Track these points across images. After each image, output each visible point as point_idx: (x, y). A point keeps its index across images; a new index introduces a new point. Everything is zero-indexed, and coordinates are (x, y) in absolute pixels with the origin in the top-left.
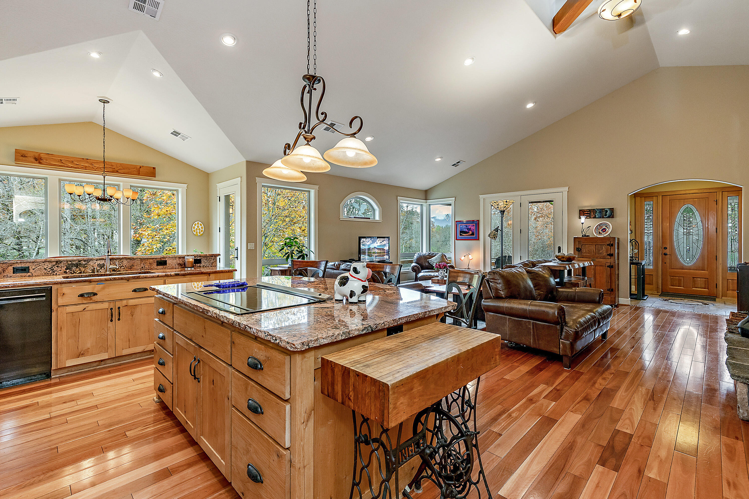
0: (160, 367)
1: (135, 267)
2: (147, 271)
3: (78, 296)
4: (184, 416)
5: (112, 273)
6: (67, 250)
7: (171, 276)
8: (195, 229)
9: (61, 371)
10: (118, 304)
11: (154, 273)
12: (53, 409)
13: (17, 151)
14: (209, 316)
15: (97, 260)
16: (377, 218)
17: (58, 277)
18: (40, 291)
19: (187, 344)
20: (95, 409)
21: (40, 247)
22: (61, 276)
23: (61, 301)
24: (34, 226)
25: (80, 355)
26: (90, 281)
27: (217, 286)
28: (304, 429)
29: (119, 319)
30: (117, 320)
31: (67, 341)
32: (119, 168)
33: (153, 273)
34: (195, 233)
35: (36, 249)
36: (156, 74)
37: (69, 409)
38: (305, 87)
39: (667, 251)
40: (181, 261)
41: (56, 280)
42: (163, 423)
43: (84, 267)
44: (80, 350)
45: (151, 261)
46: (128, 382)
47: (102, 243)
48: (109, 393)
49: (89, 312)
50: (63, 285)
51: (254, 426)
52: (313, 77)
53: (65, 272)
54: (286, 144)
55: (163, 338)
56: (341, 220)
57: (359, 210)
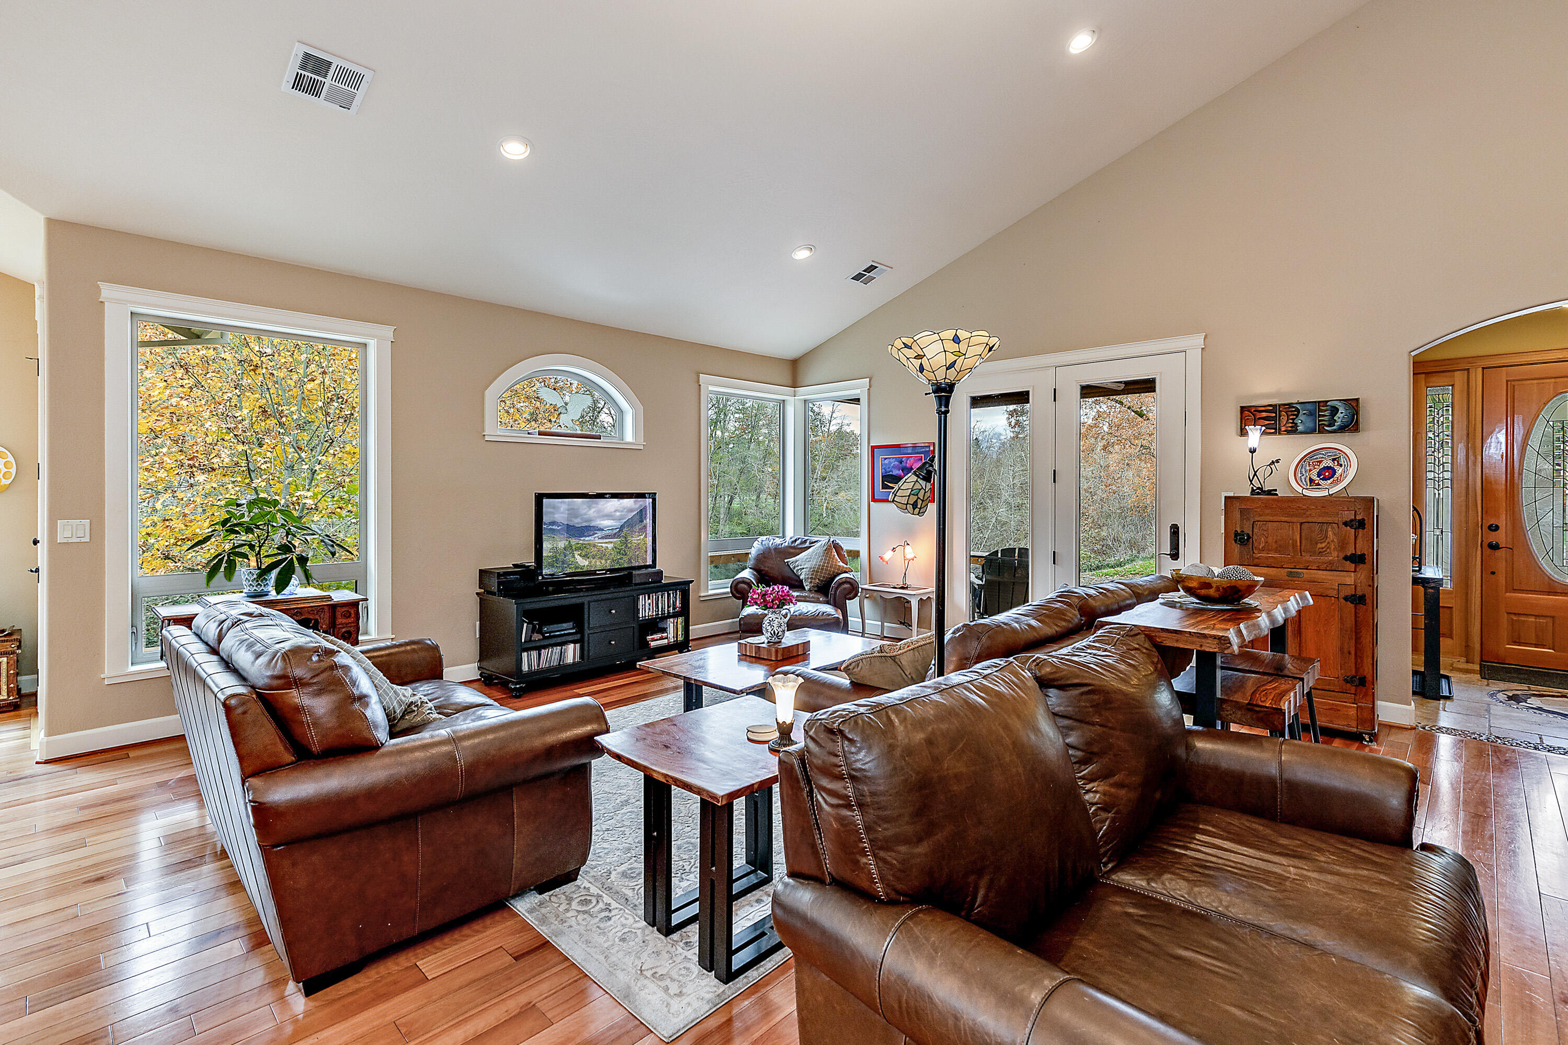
16: (629, 437)
39: (1500, 537)
56: (487, 438)
57: (563, 411)
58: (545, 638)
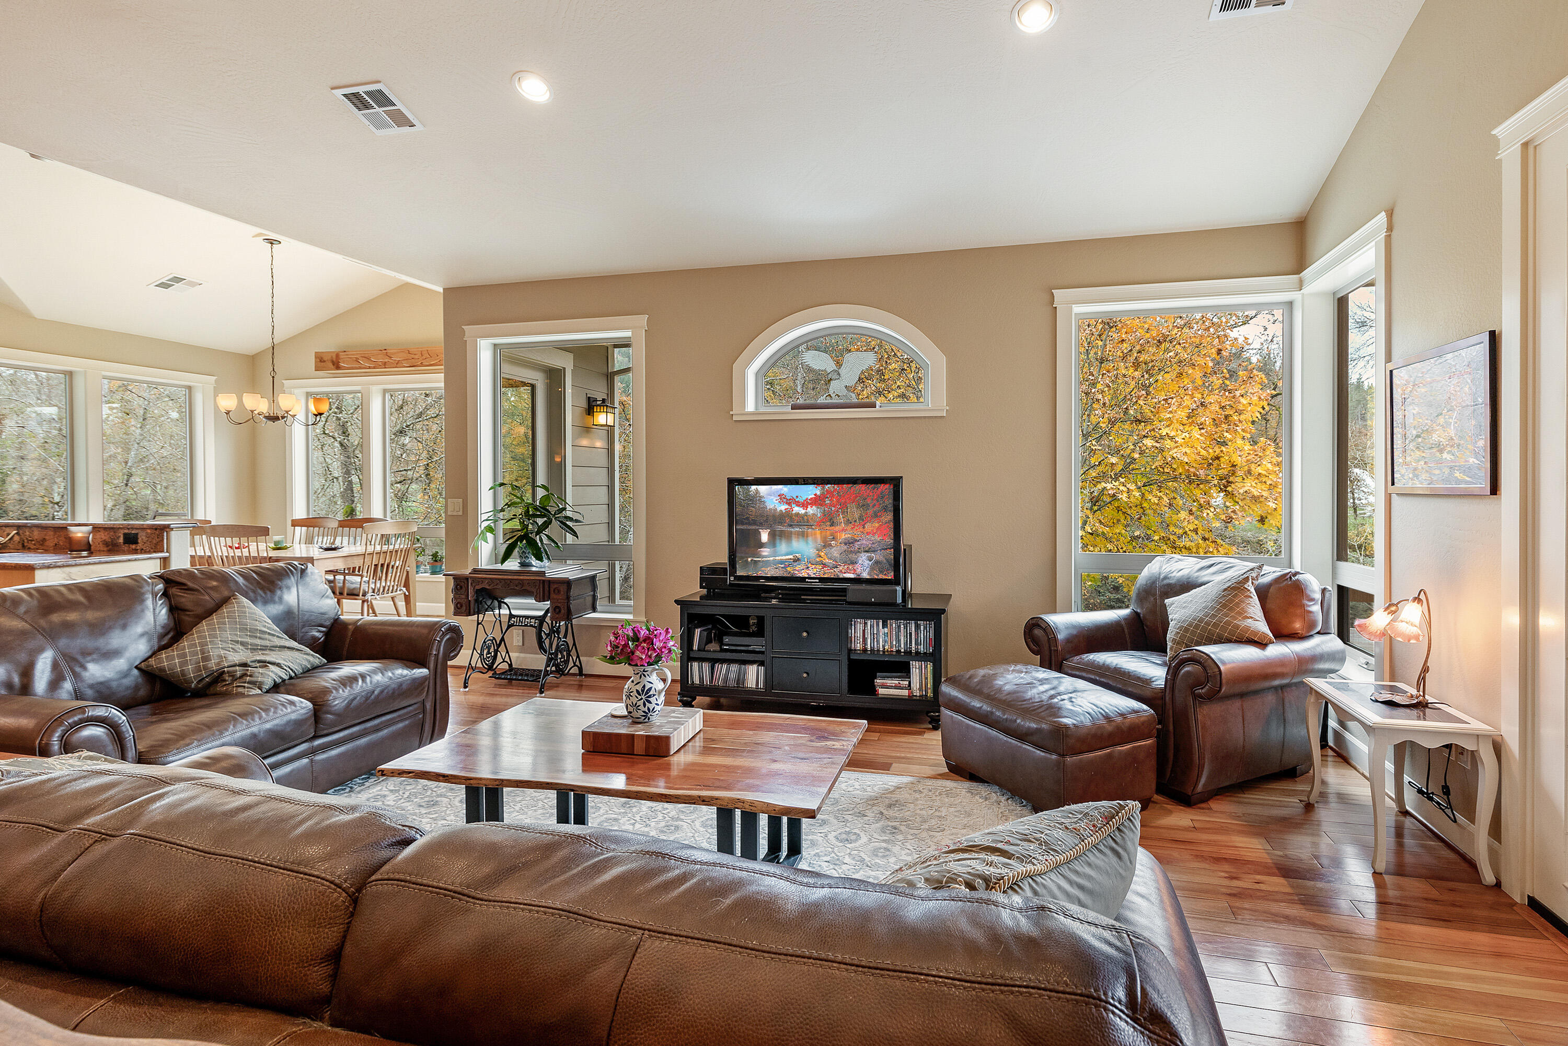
56: (735, 418)
57: (835, 376)
58: (722, 650)
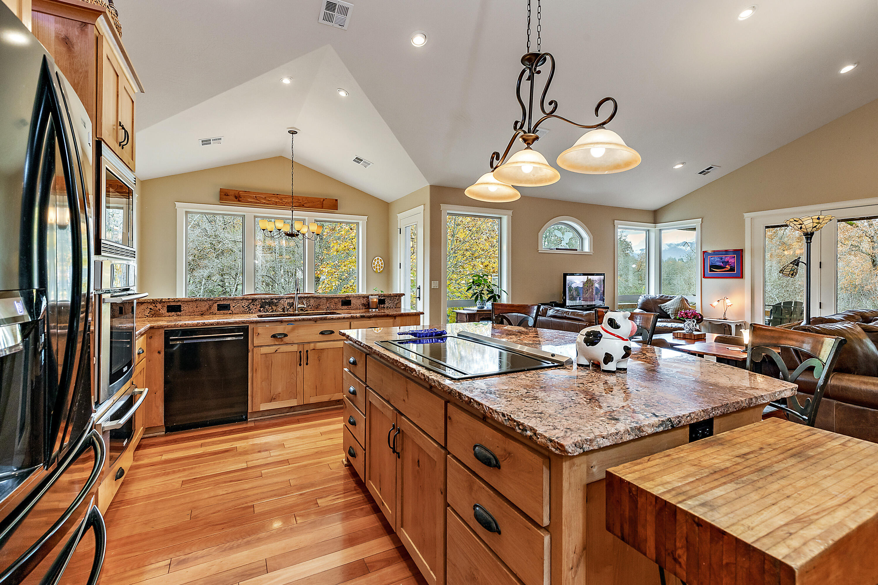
0: (350, 426)
1: (321, 307)
2: (333, 311)
3: (271, 337)
4: (379, 494)
5: (301, 312)
6: (259, 286)
7: (357, 318)
8: (375, 265)
9: (255, 415)
10: (307, 347)
11: (340, 314)
12: (249, 457)
13: (221, 190)
14: (413, 375)
15: (287, 299)
16: (587, 249)
17: (254, 315)
18: (239, 329)
19: (384, 406)
20: (285, 464)
21: (238, 283)
22: (256, 315)
23: (257, 342)
24: (234, 263)
25: (272, 399)
26: (281, 322)
27: (412, 334)
28: (573, 579)
29: (307, 364)
30: (305, 364)
31: (261, 383)
32: (305, 202)
33: (338, 314)
34: (375, 270)
35: (235, 286)
36: (343, 94)
37: (264, 460)
38: (523, 72)
40: (364, 301)
41: (252, 319)
42: (354, 494)
43: (276, 306)
44: (272, 394)
45: (336, 300)
46: (316, 436)
47: (287, 280)
48: (299, 447)
49: (280, 355)
50: (259, 325)
51: (483, 546)
52: (536, 55)
53: (260, 311)
54: (494, 153)
55: (354, 393)
56: (539, 252)
57: (563, 239)
